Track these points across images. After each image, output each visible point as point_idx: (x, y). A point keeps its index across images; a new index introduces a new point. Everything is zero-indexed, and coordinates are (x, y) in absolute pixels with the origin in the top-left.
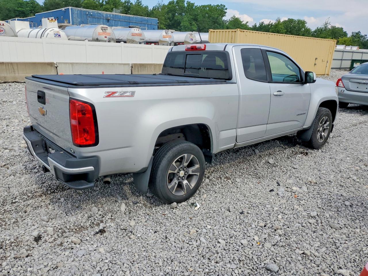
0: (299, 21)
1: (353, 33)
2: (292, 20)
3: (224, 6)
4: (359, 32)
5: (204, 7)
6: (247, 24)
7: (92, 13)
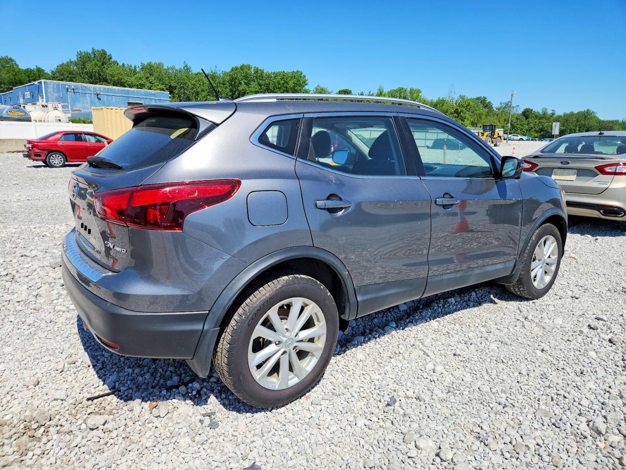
0: (411, 90)
3: (301, 73)
4: (510, 102)
7: (73, 87)
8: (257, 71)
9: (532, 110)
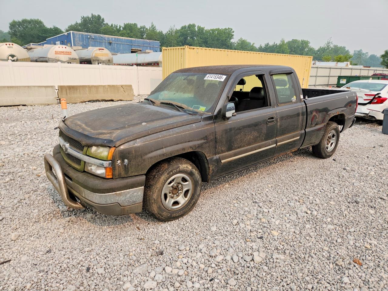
0: (302, 41)
1: (355, 51)
2: (296, 40)
3: (232, 29)
4: (361, 50)
5: (213, 30)
6: (254, 45)
7: (93, 37)
8: (199, 28)
9: (376, 55)
